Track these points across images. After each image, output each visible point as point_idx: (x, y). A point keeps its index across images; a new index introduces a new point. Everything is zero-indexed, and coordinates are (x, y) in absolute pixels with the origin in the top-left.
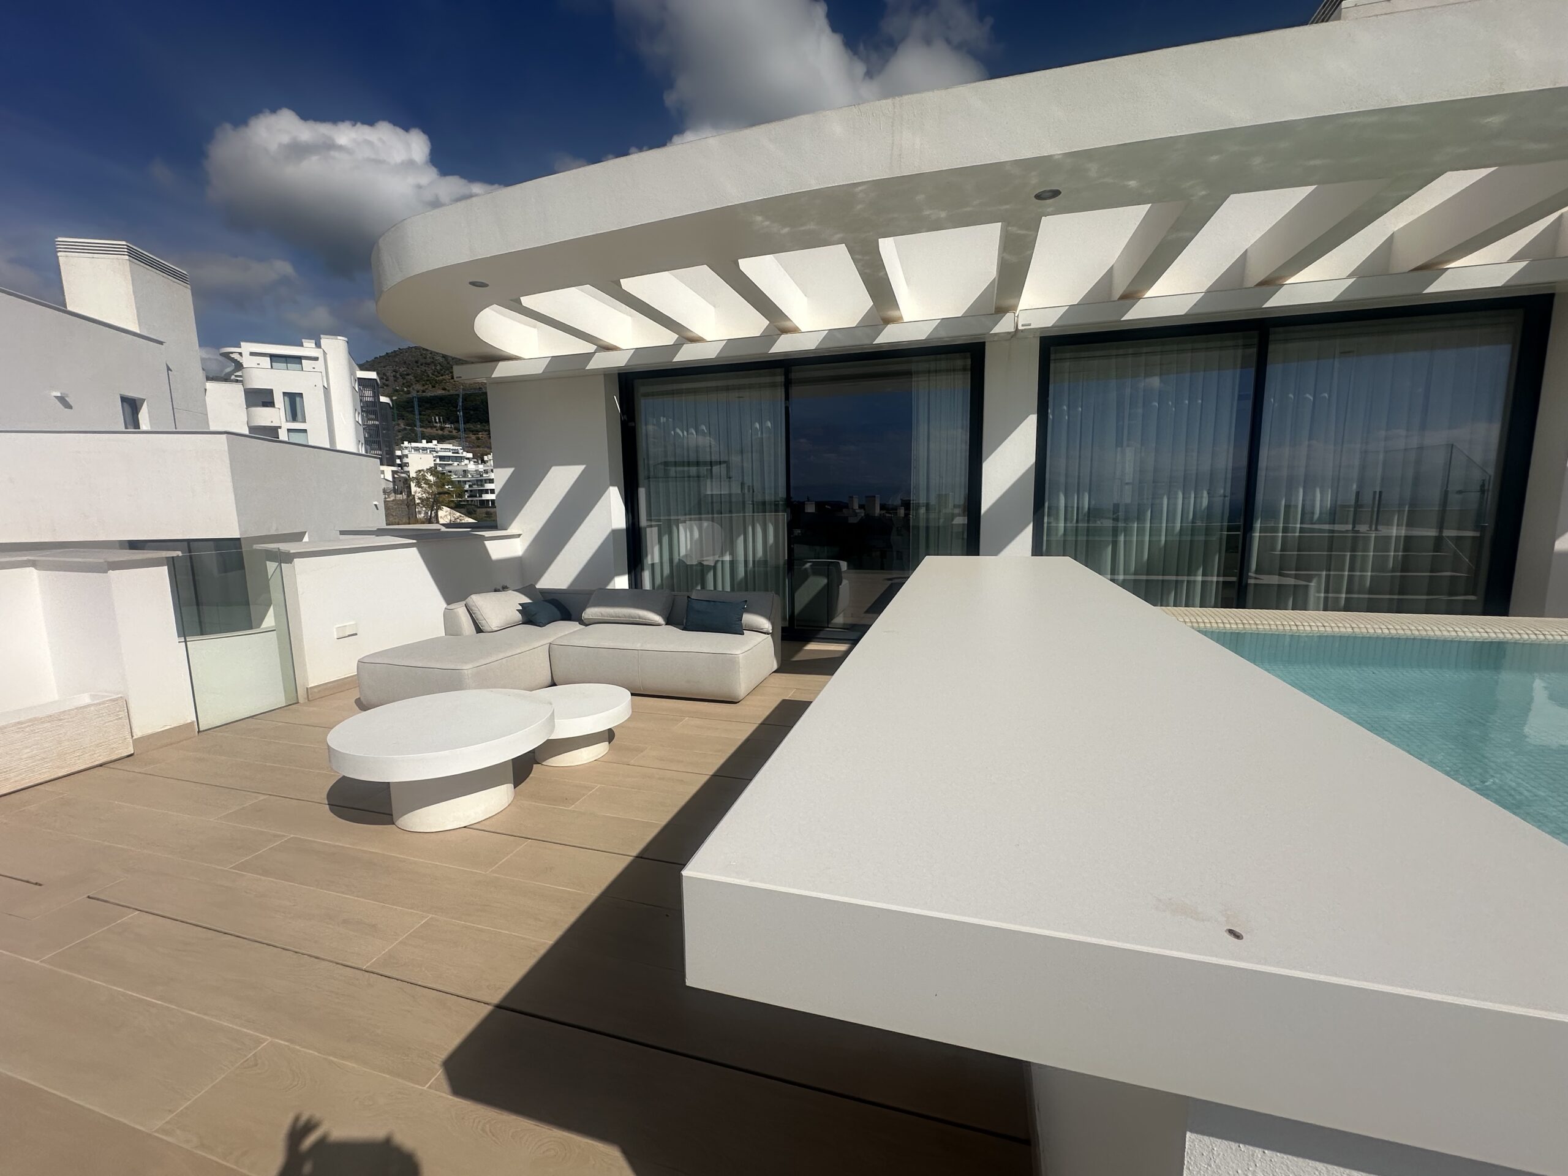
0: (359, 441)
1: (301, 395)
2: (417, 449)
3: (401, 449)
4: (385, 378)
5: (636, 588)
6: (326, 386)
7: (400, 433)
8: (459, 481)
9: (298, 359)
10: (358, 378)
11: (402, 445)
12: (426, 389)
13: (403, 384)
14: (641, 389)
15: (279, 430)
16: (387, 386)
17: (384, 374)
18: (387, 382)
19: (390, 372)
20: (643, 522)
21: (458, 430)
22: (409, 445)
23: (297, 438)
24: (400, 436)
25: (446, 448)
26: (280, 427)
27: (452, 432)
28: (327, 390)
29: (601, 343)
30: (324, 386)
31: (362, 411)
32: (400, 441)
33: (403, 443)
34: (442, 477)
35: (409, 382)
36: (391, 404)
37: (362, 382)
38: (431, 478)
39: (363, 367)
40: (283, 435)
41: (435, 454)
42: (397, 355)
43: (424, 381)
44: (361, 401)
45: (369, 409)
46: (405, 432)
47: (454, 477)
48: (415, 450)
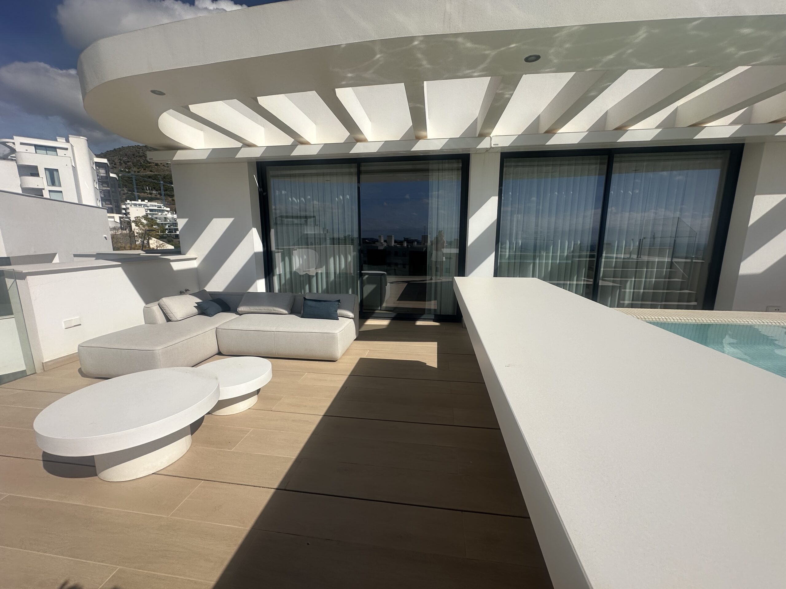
0: (97, 199)
1: (57, 170)
2: (135, 205)
3: (125, 204)
4: (114, 163)
5: (270, 292)
6: (74, 166)
7: (124, 195)
8: (162, 224)
9: (54, 149)
10: (95, 162)
11: (126, 202)
12: (140, 171)
13: (126, 167)
14: (271, 172)
15: (43, 191)
16: (115, 168)
17: (113, 161)
18: (115, 166)
19: (117, 160)
20: (273, 248)
21: (160, 194)
22: (130, 202)
23: (55, 196)
24: (125, 197)
25: (154, 205)
26: (44, 189)
27: (157, 196)
28: (74, 168)
29: (245, 142)
30: (72, 166)
31: (99, 181)
32: (124, 200)
33: (127, 201)
34: (151, 221)
35: (130, 166)
36: (117, 178)
37: (97, 164)
38: (145, 222)
39: (98, 156)
40: (46, 194)
41: (146, 208)
42: (121, 150)
43: (139, 166)
44: (98, 175)
45: (103, 181)
46: (128, 195)
47: (158, 221)
48: (134, 205)
